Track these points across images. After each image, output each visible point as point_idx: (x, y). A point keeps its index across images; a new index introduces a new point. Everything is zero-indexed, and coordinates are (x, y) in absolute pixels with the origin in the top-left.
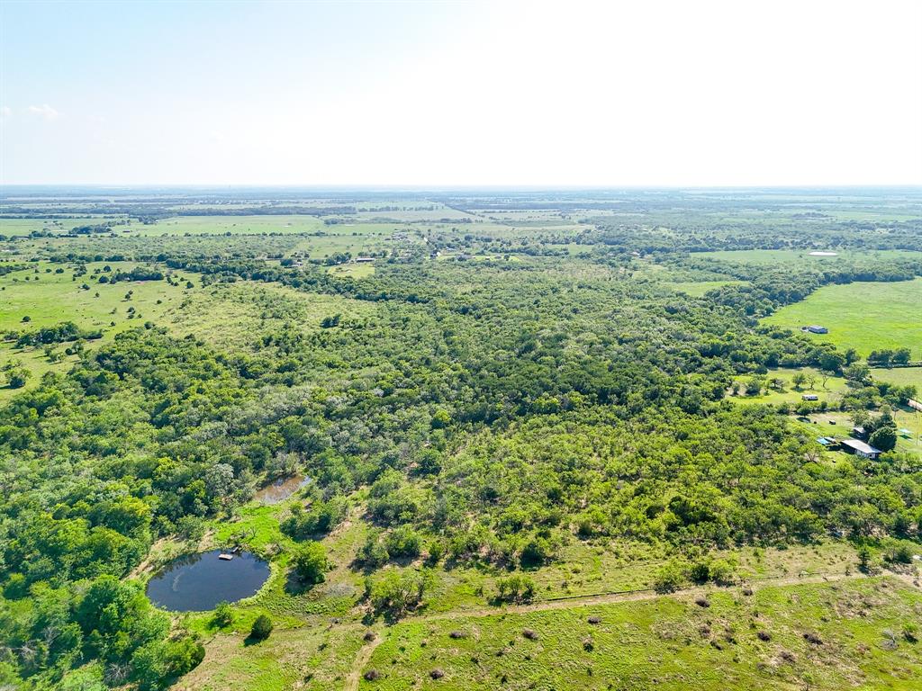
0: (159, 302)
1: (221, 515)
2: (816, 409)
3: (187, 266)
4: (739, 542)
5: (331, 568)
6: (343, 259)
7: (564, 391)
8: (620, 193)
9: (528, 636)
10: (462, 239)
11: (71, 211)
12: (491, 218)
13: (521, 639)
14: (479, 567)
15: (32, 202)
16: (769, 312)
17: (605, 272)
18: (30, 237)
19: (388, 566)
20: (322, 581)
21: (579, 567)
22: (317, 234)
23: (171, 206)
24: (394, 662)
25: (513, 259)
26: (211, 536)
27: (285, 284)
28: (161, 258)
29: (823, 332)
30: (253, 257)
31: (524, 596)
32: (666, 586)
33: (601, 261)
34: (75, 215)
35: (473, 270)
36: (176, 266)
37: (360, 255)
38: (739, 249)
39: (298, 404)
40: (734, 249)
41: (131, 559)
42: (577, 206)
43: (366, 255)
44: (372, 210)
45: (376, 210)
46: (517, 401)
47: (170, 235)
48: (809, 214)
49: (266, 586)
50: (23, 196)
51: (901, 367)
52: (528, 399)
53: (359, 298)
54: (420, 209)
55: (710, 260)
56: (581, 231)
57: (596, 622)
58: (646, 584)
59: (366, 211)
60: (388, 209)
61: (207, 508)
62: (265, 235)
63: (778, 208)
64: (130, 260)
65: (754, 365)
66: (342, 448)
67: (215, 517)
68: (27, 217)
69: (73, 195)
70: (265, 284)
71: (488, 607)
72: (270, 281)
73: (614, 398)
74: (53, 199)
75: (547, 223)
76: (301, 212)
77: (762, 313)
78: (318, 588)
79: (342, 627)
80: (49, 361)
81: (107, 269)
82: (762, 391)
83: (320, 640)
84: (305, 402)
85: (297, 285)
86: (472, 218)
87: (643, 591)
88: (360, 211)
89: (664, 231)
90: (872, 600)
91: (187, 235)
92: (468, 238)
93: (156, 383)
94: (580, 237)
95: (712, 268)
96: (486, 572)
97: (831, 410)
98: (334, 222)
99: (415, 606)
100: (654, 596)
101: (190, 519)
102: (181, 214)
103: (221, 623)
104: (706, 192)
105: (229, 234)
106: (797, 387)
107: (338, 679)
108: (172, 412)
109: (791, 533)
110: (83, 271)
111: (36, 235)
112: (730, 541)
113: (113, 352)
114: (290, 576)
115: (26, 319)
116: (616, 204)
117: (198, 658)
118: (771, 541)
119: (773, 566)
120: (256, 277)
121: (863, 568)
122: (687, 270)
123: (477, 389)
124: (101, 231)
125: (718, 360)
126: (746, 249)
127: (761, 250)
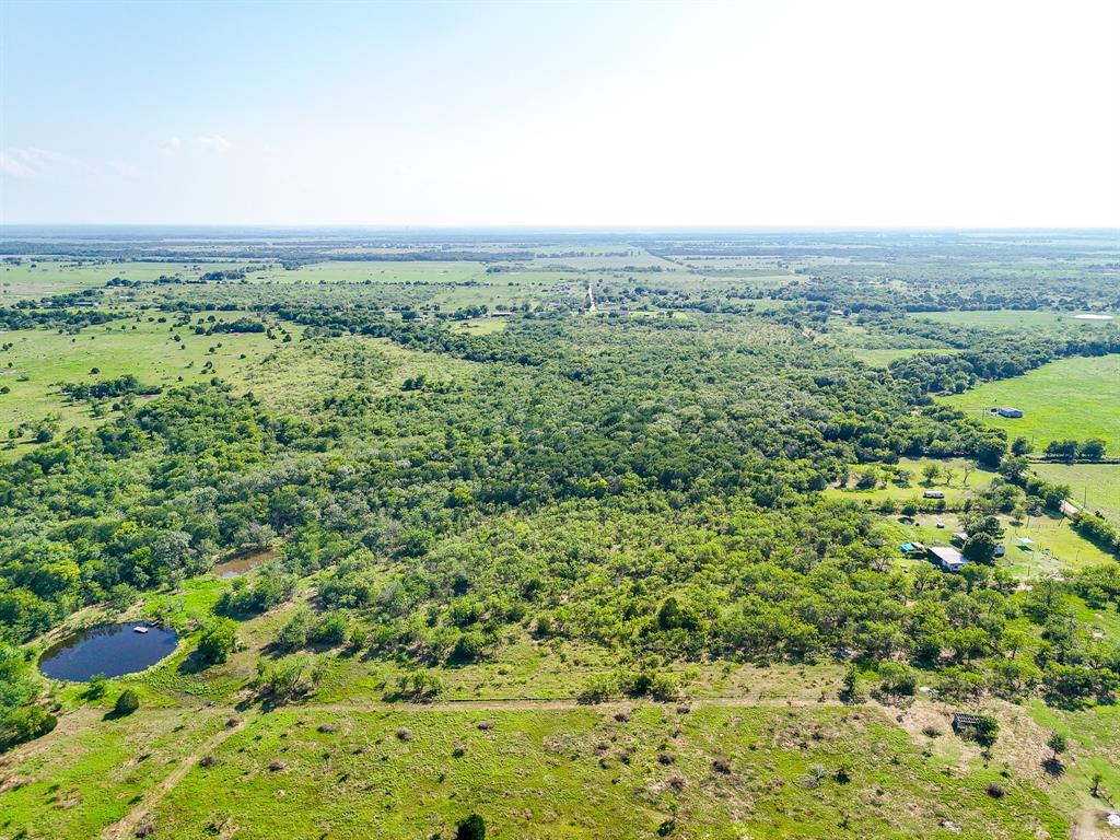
0: (243, 357)
1: (165, 585)
2: (931, 508)
3: (298, 318)
4: (715, 655)
5: (240, 650)
6: (475, 314)
7: (621, 471)
8: (879, 236)
9: (401, 736)
10: (632, 291)
11: (220, 255)
12: (689, 266)
13: (392, 738)
14: (399, 660)
15: (186, 244)
16: (960, 390)
17: (785, 334)
18: (155, 283)
19: (302, 652)
20: (222, 662)
21: (508, 668)
22: (467, 284)
23: (329, 249)
24: (241, 751)
25: (679, 316)
26: (139, 607)
27: (393, 339)
28: (275, 308)
29: (1016, 415)
30: (377, 309)
31: (425, 695)
32: (594, 697)
33: (785, 321)
34: (220, 259)
35: (619, 327)
36: (286, 317)
37: (499, 308)
38: (980, 309)
39: (304, 472)
40: (973, 309)
41: (40, 624)
42: (809, 252)
43: (505, 309)
44: (553, 256)
45: (558, 256)
46: (561, 481)
47: (303, 282)
48: (1110, 265)
49: (162, 663)
50: (181, 237)
51: (1087, 463)
52: (572, 480)
53: (467, 358)
54: (612, 254)
55: (927, 322)
56: (786, 284)
57: (486, 728)
58: (571, 693)
59: (546, 256)
60: (572, 255)
61: (148, 577)
62: (408, 283)
63: (1073, 257)
64: (243, 309)
65: (887, 452)
66: (328, 523)
67: (157, 589)
68: (169, 261)
69: (233, 237)
70: (372, 340)
71: (380, 703)
72: (380, 336)
73: (679, 482)
74: (207, 241)
75: (755, 272)
76: (469, 258)
77: (951, 390)
78: (214, 669)
79: (212, 710)
80: (93, 416)
81: (212, 319)
82: (879, 484)
83: (180, 722)
84: (312, 470)
85: (405, 341)
86: (664, 267)
87: (564, 700)
88: (539, 257)
89: (896, 285)
90: (826, 733)
91: (322, 282)
92: (639, 291)
93: (180, 442)
94: (780, 291)
95: (924, 332)
96: (404, 666)
97: (951, 511)
98: (497, 270)
99: (301, 695)
100: (573, 705)
101: (124, 587)
102: (333, 259)
103: (93, 695)
104: (992, 235)
105: (368, 282)
106: (929, 481)
107: (174, 761)
108: (173, 476)
109: (787, 649)
110: (186, 320)
111: (164, 280)
112: (705, 653)
113: (155, 408)
114: (193, 655)
115: (95, 371)
116: (861, 250)
117: (47, 727)
118: (756, 657)
119: (736, 684)
120: (365, 332)
121: (845, 696)
122: (892, 334)
123: (519, 465)
124: (234, 277)
125: (841, 445)
126: (990, 309)
127: (1010, 311)
